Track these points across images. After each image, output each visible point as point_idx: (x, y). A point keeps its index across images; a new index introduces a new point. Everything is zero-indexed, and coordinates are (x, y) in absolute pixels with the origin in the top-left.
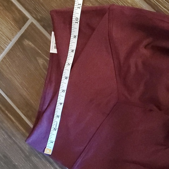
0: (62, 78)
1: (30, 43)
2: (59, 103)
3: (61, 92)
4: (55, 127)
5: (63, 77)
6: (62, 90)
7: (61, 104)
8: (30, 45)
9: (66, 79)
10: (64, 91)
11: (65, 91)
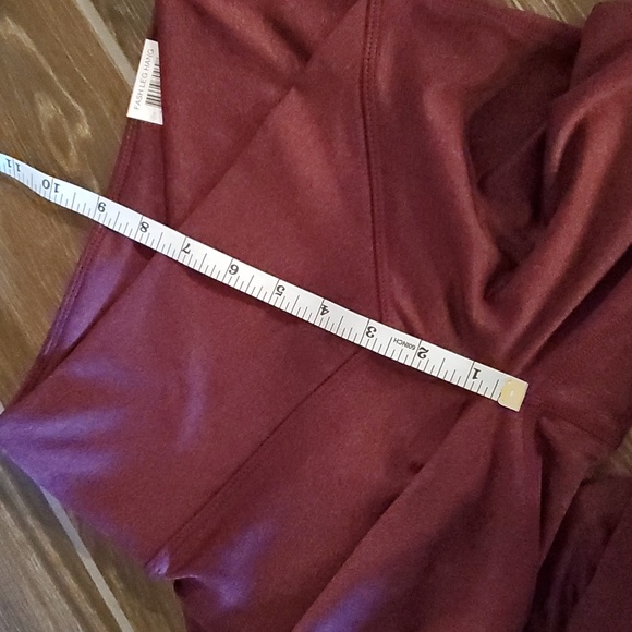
0: (231, 284)
1: (23, 36)
2: (320, 316)
3: (280, 298)
4: (412, 353)
5: (226, 282)
6: (275, 296)
7: (324, 309)
8: (19, 41)
9: (236, 271)
10: (281, 289)
11: (282, 283)
